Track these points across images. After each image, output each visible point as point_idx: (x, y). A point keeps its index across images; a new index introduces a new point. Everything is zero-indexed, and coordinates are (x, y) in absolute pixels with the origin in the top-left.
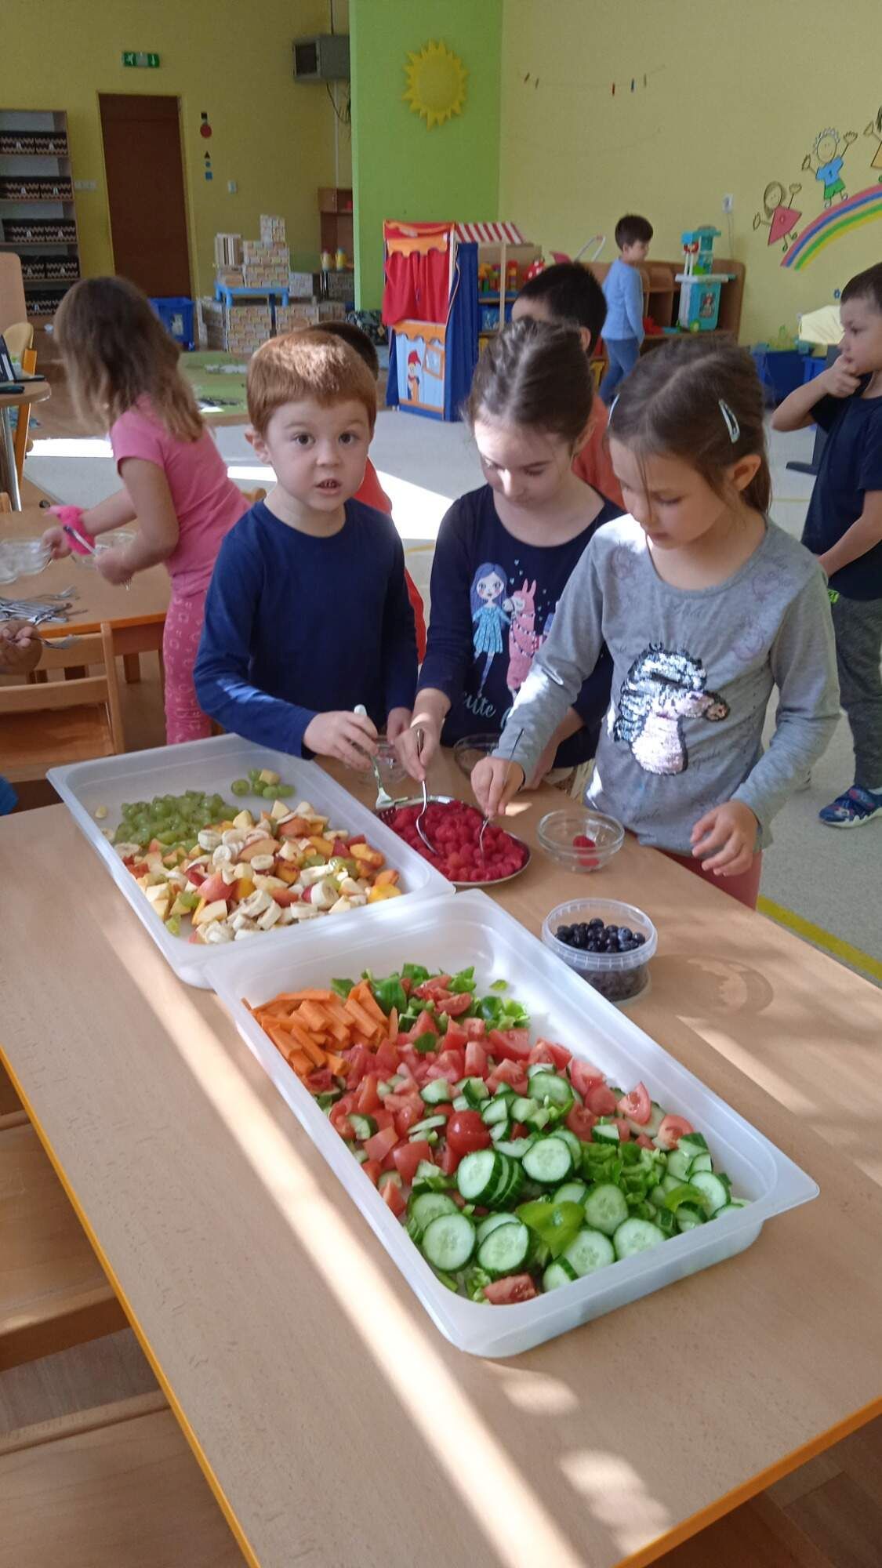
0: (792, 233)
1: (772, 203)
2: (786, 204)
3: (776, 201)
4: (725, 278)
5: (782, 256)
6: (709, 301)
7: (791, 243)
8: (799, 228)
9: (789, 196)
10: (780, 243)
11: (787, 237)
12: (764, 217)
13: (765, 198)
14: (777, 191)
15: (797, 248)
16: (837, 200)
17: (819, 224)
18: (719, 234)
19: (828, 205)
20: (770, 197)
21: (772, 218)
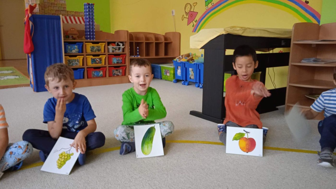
0: (195, 20)
1: (187, 10)
2: (192, 10)
3: (189, 9)
5: (192, 28)
7: (195, 23)
8: (197, 18)
9: (193, 7)
11: (194, 21)
12: (185, 16)
13: (185, 9)
15: (197, 25)
16: (210, 6)
17: (204, 15)
19: (207, 8)
20: (187, 8)
21: (188, 16)
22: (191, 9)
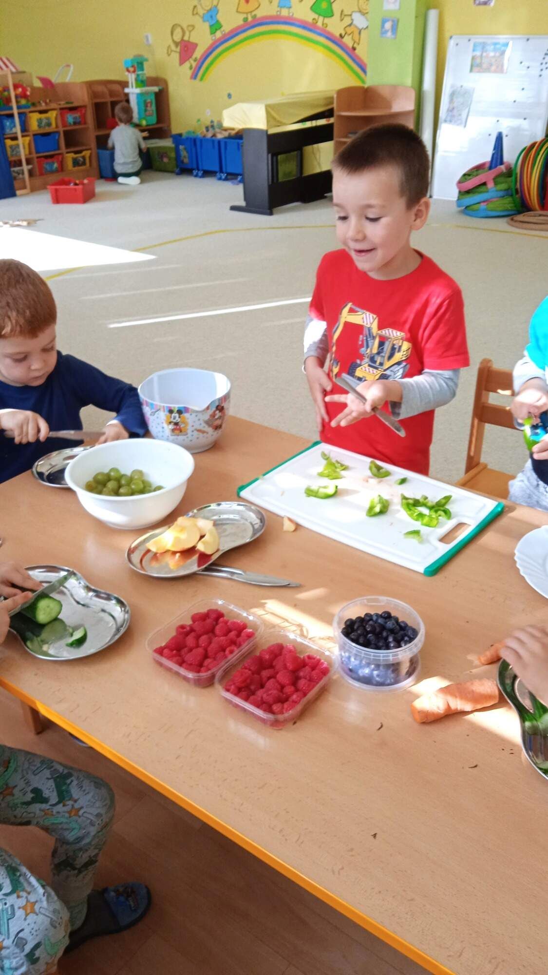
0: (194, 56)
1: (178, 37)
2: (186, 38)
3: (180, 36)
4: (156, 89)
5: (189, 73)
6: (149, 105)
7: (194, 64)
8: (198, 53)
9: (187, 34)
10: (187, 65)
11: (191, 60)
12: (173, 47)
13: (172, 34)
14: (178, 31)
15: (199, 68)
16: (219, 34)
17: (210, 50)
18: (147, 60)
19: (214, 38)
20: (175, 33)
21: (179, 48)
22: (183, 35)
